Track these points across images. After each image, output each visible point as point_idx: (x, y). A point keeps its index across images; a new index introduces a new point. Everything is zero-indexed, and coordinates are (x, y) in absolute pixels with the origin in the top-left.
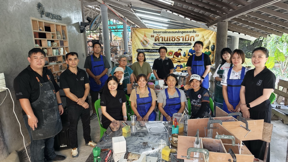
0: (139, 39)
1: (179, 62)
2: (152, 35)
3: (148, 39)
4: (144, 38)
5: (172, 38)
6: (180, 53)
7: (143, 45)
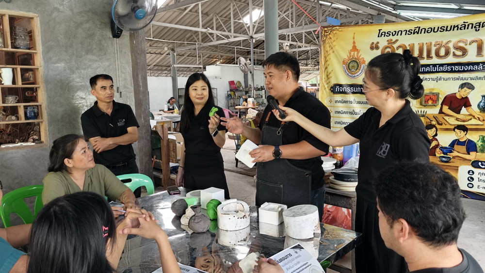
1: (464, 128)
2: (373, 43)
3: (362, 55)
4: (352, 53)
5: (435, 48)
6: (467, 98)
7: (348, 73)
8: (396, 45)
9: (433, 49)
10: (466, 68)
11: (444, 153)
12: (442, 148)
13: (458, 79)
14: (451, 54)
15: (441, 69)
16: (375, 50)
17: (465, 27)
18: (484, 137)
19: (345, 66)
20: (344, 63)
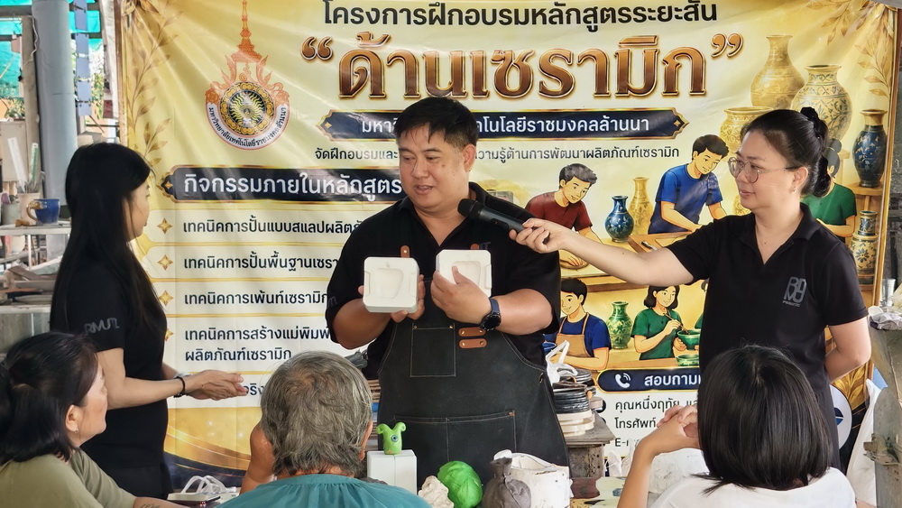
0: (188, 74)
1: (576, 287)
2: (312, 41)
3: (277, 76)
4: (240, 67)
5: (495, 68)
6: (580, 204)
7: (226, 130)
8: (386, 52)
9: (491, 72)
10: (572, 125)
13: (554, 155)
14: (536, 88)
15: (512, 125)
16: (318, 62)
17: (560, 16)
18: (623, 307)
19: (214, 106)
20: (210, 96)
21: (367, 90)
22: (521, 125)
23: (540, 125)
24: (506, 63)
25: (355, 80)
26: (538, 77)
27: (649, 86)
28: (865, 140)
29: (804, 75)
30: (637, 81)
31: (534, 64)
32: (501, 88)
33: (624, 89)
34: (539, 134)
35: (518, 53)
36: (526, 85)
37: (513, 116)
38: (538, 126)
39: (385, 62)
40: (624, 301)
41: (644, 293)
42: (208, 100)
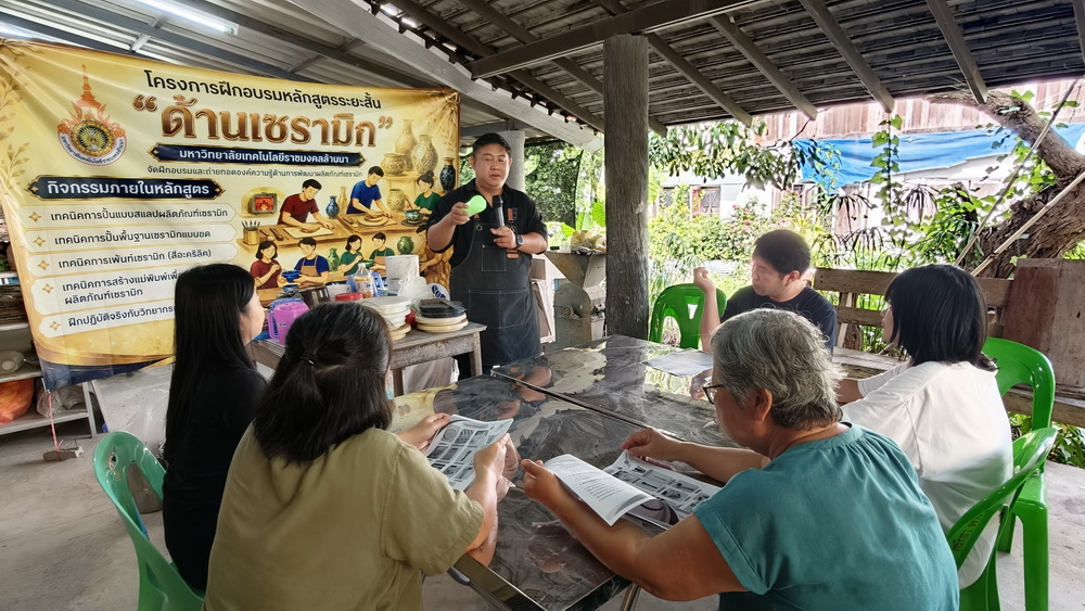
0: (40, 111)
1: (310, 241)
2: (140, 97)
3: (115, 118)
4: (85, 110)
5: (265, 124)
6: (313, 200)
7: (77, 152)
8: (194, 109)
9: (263, 127)
10: (309, 159)
11: (289, 281)
12: (286, 275)
13: (300, 174)
14: (289, 137)
15: (276, 157)
16: (146, 112)
17: (299, 97)
18: (335, 250)
19: (65, 135)
20: (62, 128)
21: (183, 131)
22: (282, 157)
23: (292, 158)
24: (271, 121)
25: (174, 125)
26: (290, 131)
27: (349, 139)
28: (445, 172)
29: (418, 139)
30: (343, 137)
31: (288, 124)
32: (269, 135)
33: (336, 140)
34: (291, 163)
35: (279, 116)
36: (283, 135)
37: (276, 152)
38: (291, 158)
39: (194, 115)
40: (334, 247)
41: (345, 243)
42: (59, 131)
